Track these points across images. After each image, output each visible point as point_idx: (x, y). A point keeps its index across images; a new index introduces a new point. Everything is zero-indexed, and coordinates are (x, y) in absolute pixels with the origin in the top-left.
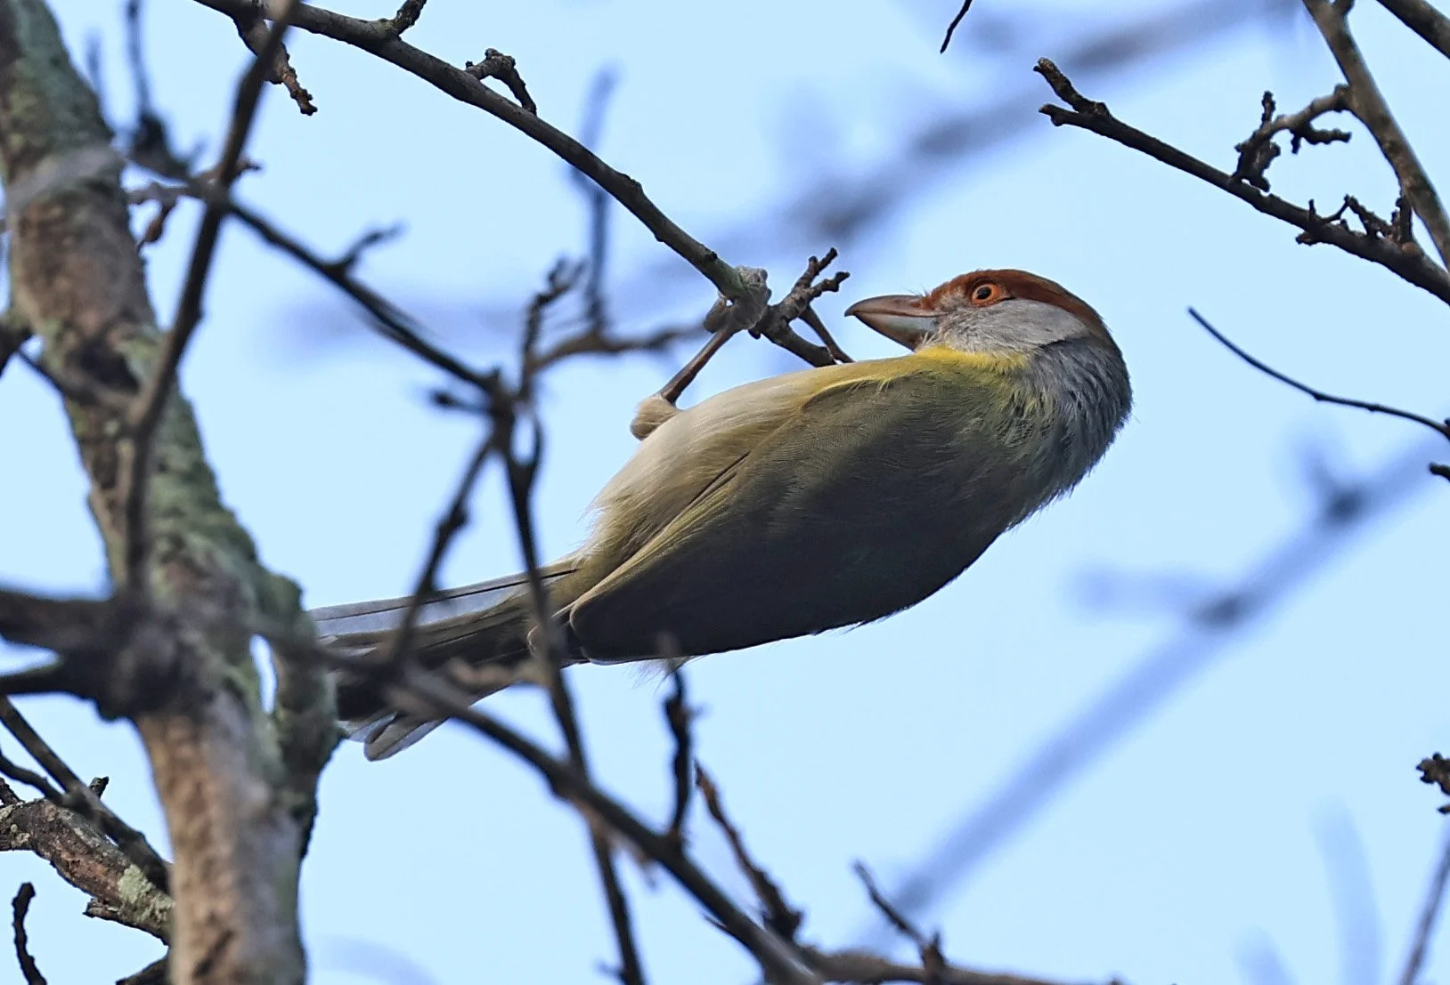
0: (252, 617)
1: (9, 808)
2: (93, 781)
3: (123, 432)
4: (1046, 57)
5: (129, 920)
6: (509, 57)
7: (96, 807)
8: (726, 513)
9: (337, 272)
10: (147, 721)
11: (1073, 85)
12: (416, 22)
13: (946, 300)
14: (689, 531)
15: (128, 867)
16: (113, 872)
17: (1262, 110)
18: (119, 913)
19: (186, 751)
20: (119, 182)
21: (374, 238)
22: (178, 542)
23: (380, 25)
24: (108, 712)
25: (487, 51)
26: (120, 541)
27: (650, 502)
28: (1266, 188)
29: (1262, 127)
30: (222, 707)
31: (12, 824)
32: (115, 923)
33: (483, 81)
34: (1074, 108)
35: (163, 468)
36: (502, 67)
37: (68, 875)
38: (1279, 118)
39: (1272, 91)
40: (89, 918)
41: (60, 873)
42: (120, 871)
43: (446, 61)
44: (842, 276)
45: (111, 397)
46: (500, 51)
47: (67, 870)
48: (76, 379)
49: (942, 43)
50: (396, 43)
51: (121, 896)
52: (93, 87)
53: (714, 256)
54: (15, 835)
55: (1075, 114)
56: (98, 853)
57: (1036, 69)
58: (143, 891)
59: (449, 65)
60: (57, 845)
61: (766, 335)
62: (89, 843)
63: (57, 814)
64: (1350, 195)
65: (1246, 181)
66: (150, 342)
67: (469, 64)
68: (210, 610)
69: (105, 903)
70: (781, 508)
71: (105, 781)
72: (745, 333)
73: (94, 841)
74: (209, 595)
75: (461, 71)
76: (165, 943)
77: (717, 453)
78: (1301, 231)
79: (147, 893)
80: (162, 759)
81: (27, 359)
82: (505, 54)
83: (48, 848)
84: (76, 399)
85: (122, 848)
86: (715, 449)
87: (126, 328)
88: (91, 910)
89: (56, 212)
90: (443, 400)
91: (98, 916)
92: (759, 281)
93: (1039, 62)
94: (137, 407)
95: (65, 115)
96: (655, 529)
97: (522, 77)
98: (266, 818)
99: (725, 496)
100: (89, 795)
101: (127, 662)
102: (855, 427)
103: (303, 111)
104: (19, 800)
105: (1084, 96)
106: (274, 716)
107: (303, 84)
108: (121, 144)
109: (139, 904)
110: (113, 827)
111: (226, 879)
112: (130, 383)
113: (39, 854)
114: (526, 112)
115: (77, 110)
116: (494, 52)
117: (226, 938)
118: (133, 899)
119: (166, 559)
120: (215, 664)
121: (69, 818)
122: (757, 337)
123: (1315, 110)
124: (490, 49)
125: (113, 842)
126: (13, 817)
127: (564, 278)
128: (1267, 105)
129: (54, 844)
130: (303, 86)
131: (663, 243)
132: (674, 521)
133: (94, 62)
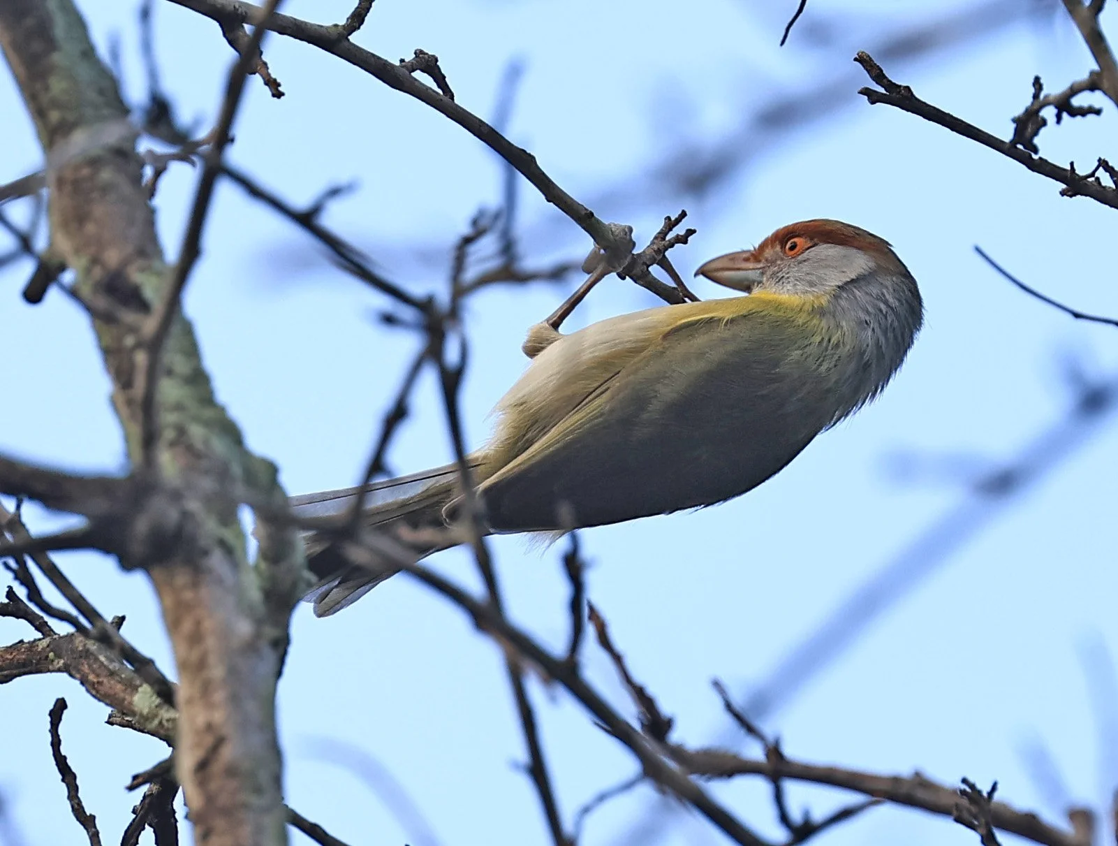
0: (240, 490)
1: (48, 640)
2: (114, 618)
3: (139, 345)
4: (862, 50)
5: (142, 728)
6: (433, 56)
7: (116, 639)
8: (601, 419)
9: (306, 220)
10: (157, 571)
11: (884, 72)
12: (362, 27)
13: (768, 253)
14: (572, 432)
15: (141, 686)
16: (129, 690)
17: (1032, 90)
18: (133, 722)
19: (188, 595)
20: (134, 148)
21: (334, 192)
22: (181, 431)
23: (334, 29)
24: (127, 564)
25: (416, 51)
26: (136, 430)
27: (541, 408)
28: (1036, 151)
29: (1032, 104)
30: (216, 560)
31: (50, 652)
32: (131, 729)
33: (413, 74)
34: (886, 90)
35: (170, 373)
36: (428, 64)
37: (94, 693)
38: (1046, 97)
39: (1040, 75)
40: (110, 726)
41: (88, 691)
42: (135, 689)
43: (385, 58)
44: (691, 232)
45: (129, 316)
46: (426, 51)
47: (94, 689)
48: (102, 303)
49: (781, 38)
50: (346, 44)
51: (136, 709)
52: (115, 73)
53: (592, 214)
54: (53, 661)
55: (885, 94)
56: (118, 675)
57: (856, 59)
58: (153, 705)
59: (386, 61)
60: (86, 668)
61: (631, 278)
62: (111, 667)
63: (85, 645)
64: (1103, 158)
65: (1020, 146)
66: (159, 274)
67: (402, 61)
68: (207, 484)
69: (123, 714)
70: (645, 416)
71: (123, 618)
72: (614, 274)
73: (114, 666)
74: (206, 472)
75: (396, 66)
76: (169, 746)
77: (594, 371)
78: (1064, 186)
79: (157, 707)
80: (169, 601)
81: (63, 288)
82: (430, 53)
83: (79, 671)
84: (101, 319)
85: (137, 671)
86: (593, 368)
87: (140, 262)
88: (111, 720)
89: (86, 172)
90: (389, 320)
91: (117, 724)
92: (626, 234)
93: (858, 54)
94: (150, 325)
95: (92, 95)
96: (544, 431)
97: (443, 72)
98: (251, 647)
99: (600, 406)
100: (111, 630)
101: (142, 526)
102: (704, 354)
103: (274, 95)
104: (56, 634)
105: (894, 81)
106: (256, 567)
107: (274, 74)
108: (137, 118)
109: (150, 715)
110: (130, 654)
111: (219, 696)
112: (143, 306)
113: (71, 675)
114: (446, 99)
115: (101, 92)
116: (421, 52)
117: (219, 742)
118: (145, 711)
119: (173, 444)
120: (210, 527)
121: (95, 647)
122: (623, 278)
123: (1074, 90)
124: (418, 50)
125: (129, 666)
126: (51, 646)
127: (484, 223)
128: (1037, 86)
129: (83, 668)
130: (273, 76)
131: (551, 204)
132: (561, 422)
133: (115, 53)
